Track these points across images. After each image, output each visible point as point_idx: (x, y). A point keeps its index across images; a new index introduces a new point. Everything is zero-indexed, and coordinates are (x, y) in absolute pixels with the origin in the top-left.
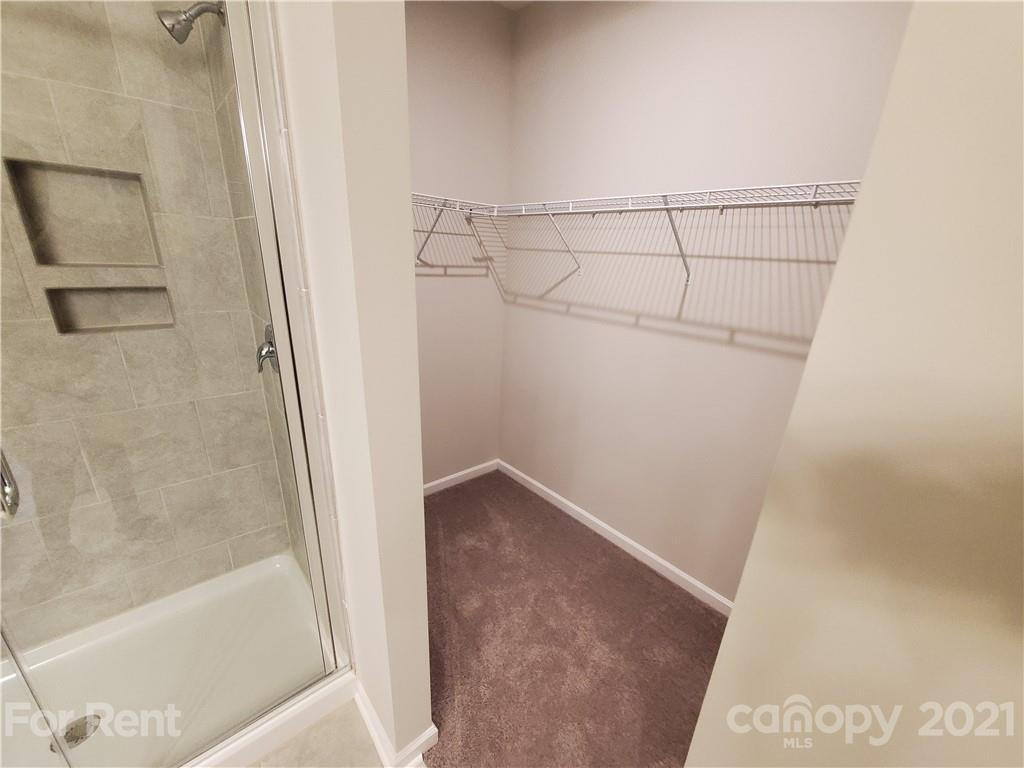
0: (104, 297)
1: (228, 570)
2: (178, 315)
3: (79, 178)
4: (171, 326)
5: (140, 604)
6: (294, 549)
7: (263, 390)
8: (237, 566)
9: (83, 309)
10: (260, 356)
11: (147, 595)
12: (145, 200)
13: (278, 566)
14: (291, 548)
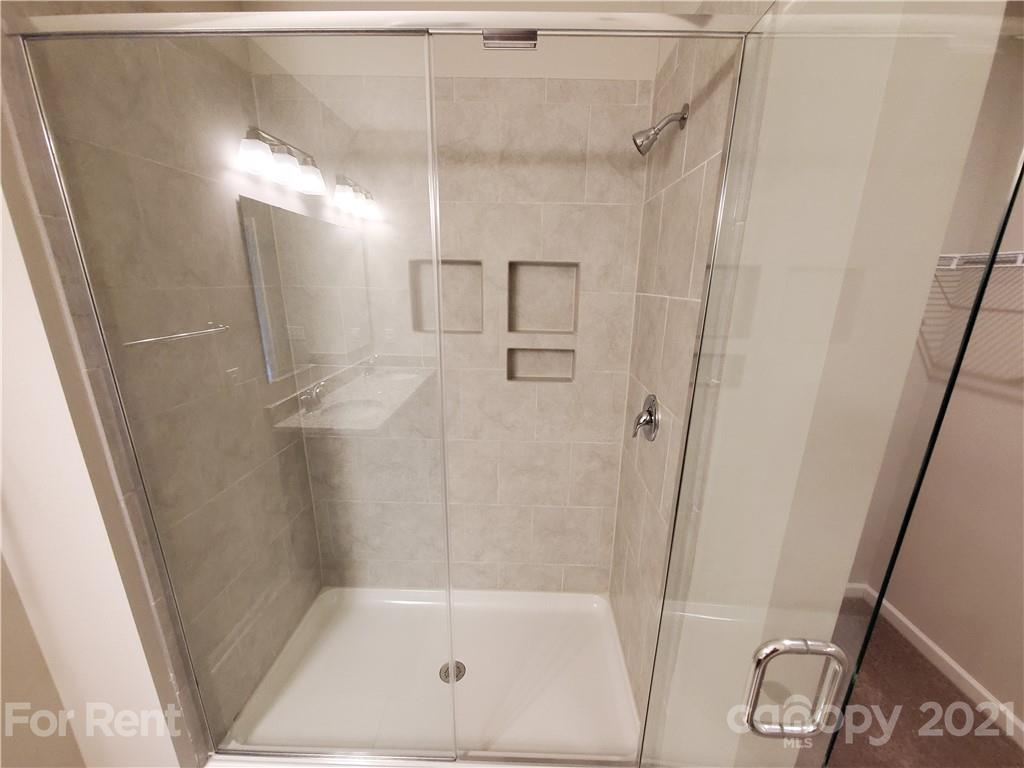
0: (536, 354)
1: (558, 590)
2: (577, 373)
3: (542, 268)
4: (568, 380)
5: (501, 589)
6: (611, 596)
7: (622, 445)
8: (565, 590)
9: (523, 364)
10: (639, 423)
11: (506, 584)
12: (578, 282)
13: (595, 605)
14: (608, 593)
